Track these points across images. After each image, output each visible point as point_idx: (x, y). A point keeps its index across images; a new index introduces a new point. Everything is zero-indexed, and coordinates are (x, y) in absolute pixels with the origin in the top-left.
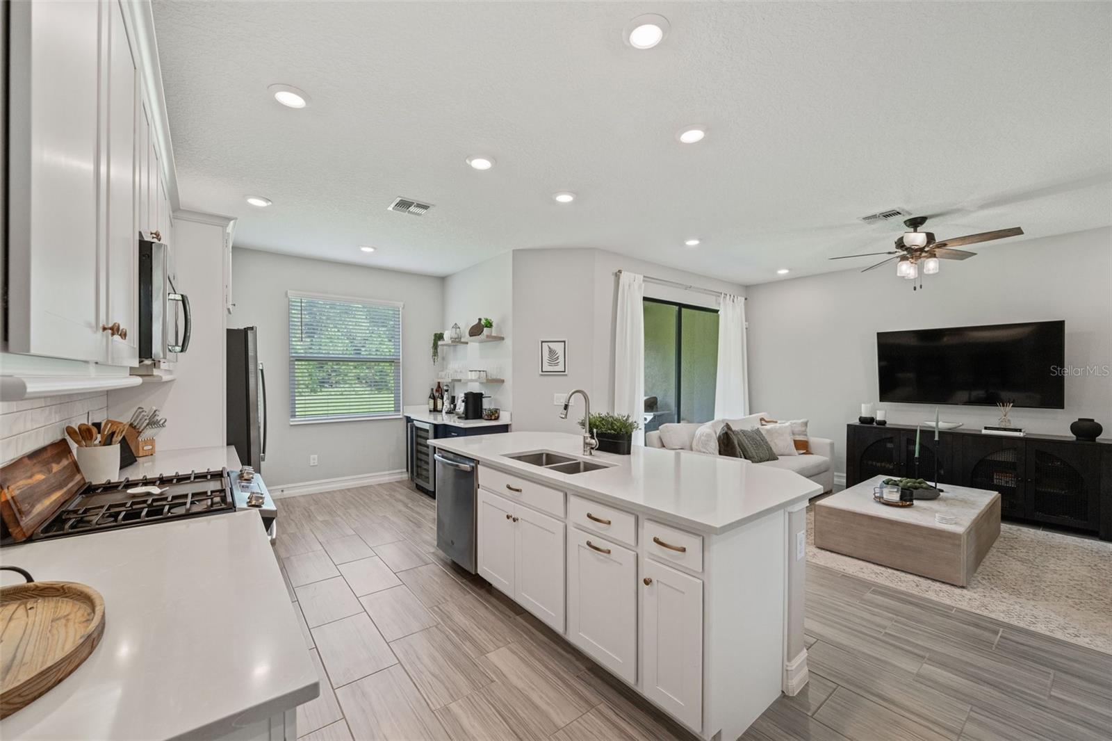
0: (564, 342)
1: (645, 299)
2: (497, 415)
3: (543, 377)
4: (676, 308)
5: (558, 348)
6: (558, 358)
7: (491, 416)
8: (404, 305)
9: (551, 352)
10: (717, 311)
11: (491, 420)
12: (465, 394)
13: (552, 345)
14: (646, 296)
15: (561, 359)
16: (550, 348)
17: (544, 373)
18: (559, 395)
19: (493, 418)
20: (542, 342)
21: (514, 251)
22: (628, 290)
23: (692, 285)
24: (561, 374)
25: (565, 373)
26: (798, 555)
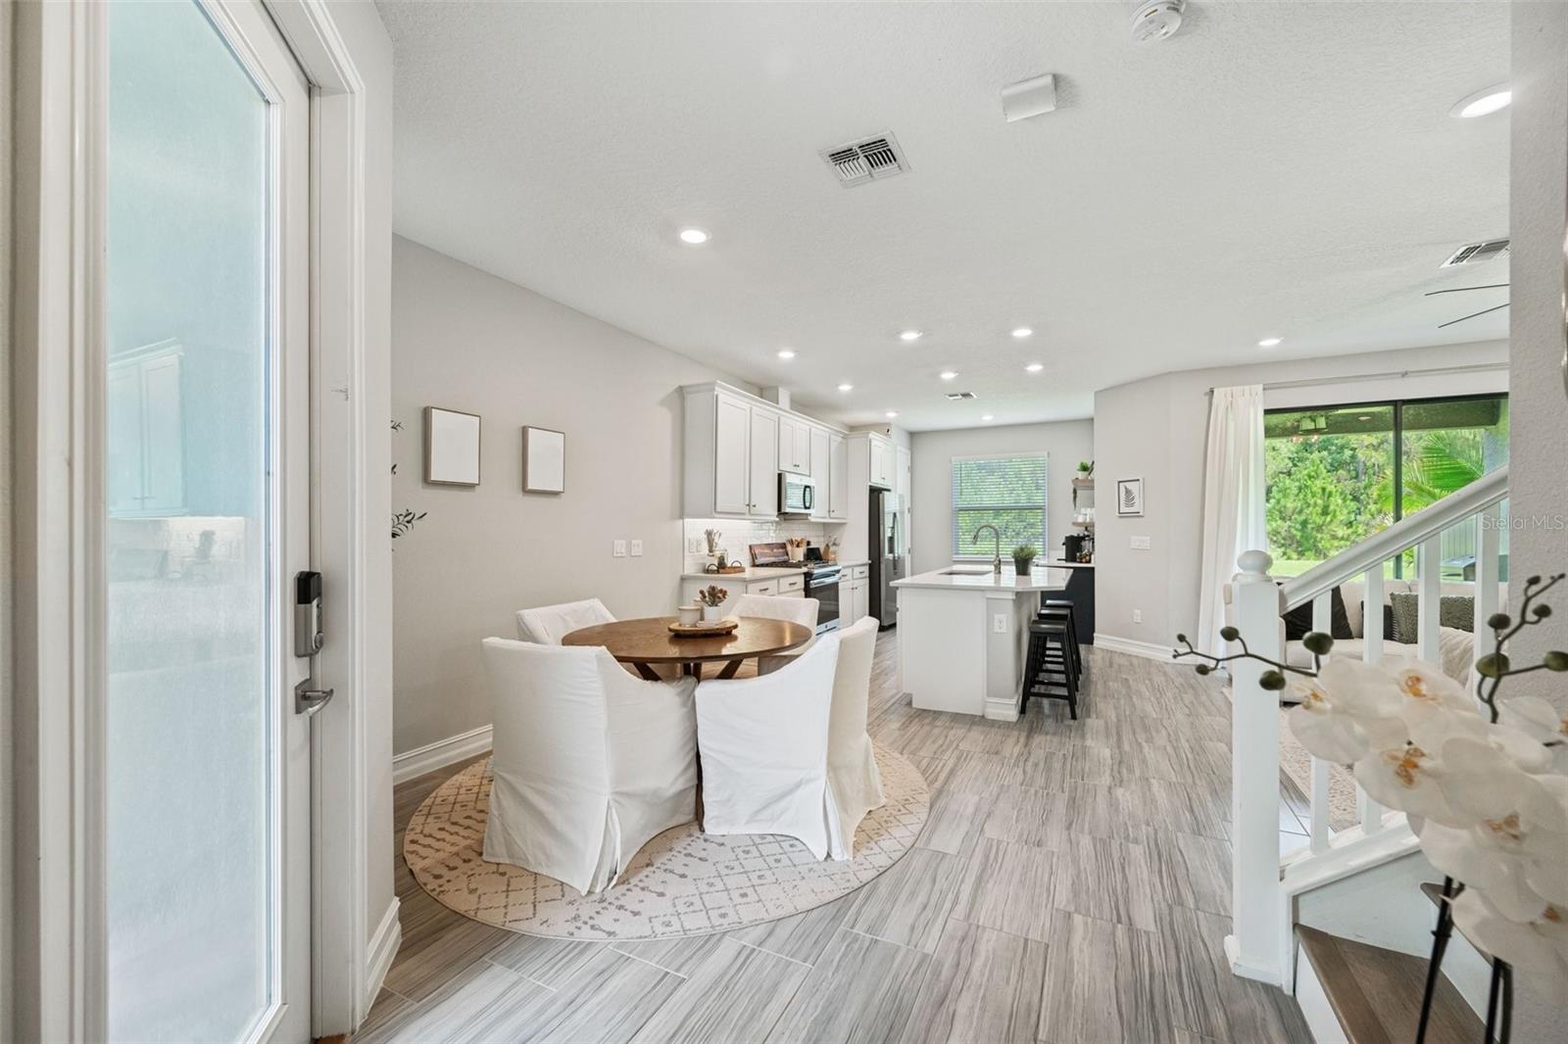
0: (1139, 481)
1: (1267, 412)
2: (1088, 558)
3: (1122, 520)
4: (1391, 409)
5: (1133, 486)
6: (1134, 499)
7: (1081, 559)
9: (1128, 492)
11: (1081, 562)
12: (1067, 538)
13: (1128, 485)
14: (1267, 408)
15: (1136, 500)
16: (1126, 488)
17: (1122, 515)
18: (1137, 538)
19: (1084, 560)
20: (1119, 482)
21: (1096, 393)
22: (1227, 408)
23: (1409, 369)
24: (1136, 515)
25: (1141, 514)
26: (997, 630)
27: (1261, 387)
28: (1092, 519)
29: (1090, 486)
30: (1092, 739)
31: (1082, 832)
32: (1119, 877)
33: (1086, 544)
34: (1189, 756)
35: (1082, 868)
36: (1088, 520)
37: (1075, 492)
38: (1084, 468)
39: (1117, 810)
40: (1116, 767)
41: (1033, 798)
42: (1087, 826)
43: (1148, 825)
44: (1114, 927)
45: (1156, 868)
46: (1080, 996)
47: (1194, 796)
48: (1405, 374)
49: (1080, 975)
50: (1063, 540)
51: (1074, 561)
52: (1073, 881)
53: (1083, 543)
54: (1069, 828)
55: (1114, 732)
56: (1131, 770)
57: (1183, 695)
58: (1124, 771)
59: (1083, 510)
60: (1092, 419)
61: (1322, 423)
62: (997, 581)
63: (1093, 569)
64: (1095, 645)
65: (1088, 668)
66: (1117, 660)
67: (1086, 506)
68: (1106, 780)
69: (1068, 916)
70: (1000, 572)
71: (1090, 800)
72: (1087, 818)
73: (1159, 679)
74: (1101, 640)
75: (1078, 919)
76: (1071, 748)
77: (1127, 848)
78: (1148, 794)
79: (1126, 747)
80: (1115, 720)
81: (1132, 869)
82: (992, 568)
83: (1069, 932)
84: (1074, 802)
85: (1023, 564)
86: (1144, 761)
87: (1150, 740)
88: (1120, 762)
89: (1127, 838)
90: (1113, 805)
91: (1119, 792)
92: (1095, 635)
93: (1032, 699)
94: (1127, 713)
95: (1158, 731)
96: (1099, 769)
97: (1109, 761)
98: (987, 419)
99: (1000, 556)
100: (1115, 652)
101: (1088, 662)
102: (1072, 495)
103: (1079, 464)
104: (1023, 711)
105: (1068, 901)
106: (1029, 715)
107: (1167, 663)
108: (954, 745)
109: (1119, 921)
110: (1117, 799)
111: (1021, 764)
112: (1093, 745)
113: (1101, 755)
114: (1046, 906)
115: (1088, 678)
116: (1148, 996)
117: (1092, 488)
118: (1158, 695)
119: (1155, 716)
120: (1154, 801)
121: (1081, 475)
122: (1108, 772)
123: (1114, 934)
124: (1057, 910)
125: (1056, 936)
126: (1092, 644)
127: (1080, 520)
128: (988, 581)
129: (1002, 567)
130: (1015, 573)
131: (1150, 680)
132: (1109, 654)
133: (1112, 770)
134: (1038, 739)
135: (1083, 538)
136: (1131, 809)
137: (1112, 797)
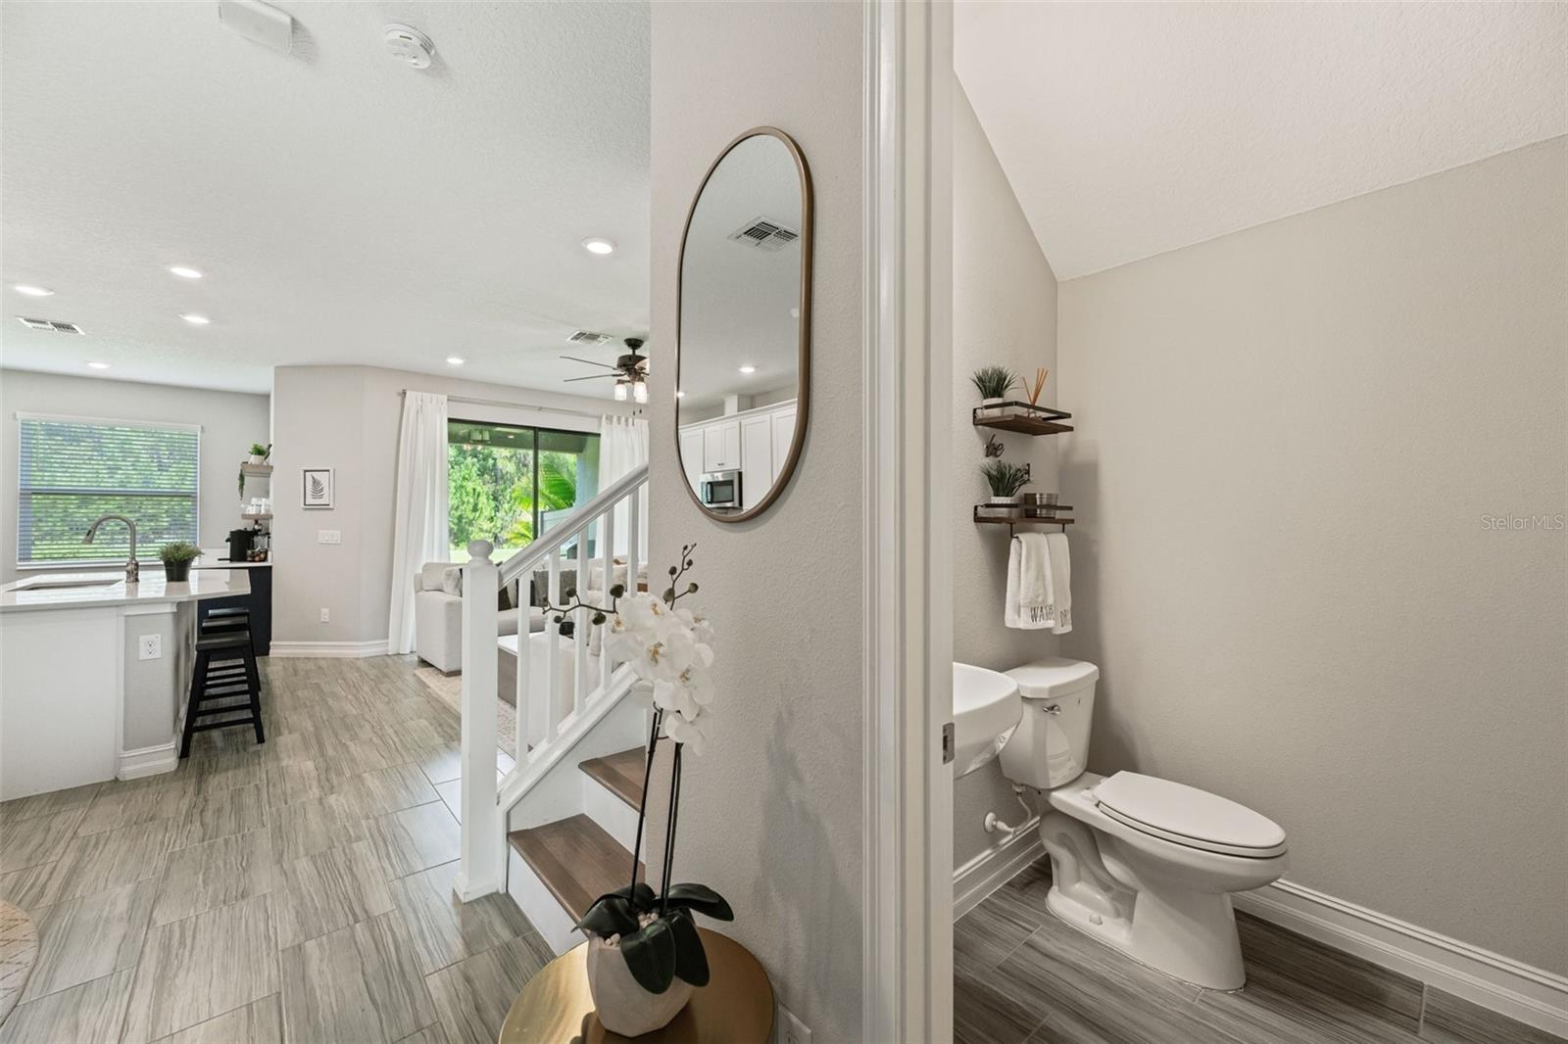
0: (328, 471)
1: (450, 420)
2: (262, 556)
3: (308, 512)
4: (531, 432)
5: (321, 477)
6: (322, 490)
7: (253, 557)
8: (202, 428)
9: (315, 482)
10: (599, 435)
11: (254, 561)
12: (232, 532)
13: (316, 475)
14: (452, 417)
15: (326, 491)
16: (314, 478)
17: (308, 507)
18: (325, 531)
19: (257, 559)
20: (305, 471)
21: (277, 368)
22: (418, 412)
23: (544, 406)
24: (325, 507)
25: (331, 507)
26: (143, 655)
27: (445, 398)
28: (267, 511)
29: (266, 472)
30: (290, 757)
31: (297, 858)
32: (347, 880)
33: (260, 542)
34: (396, 740)
35: (305, 893)
36: (263, 512)
37: (242, 478)
38: (259, 452)
39: (333, 818)
40: (323, 776)
41: (223, 849)
42: (301, 849)
43: (368, 818)
44: (352, 928)
45: (383, 853)
46: (329, 1017)
48: (540, 409)
49: (325, 998)
50: (228, 536)
51: (244, 560)
52: (297, 912)
53: (256, 539)
54: (279, 861)
55: (313, 741)
56: (340, 773)
57: (380, 686)
58: (333, 777)
59: (254, 501)
60: (268, 396)
61: (487, 437)
62: (132, 591)
63: (270, 568)
64: (271, 655)
65: (268, 683)
66: (301, 665)
67: (259, 496)
68: (315, 792)
69: (299, 949)
70: (137, 580)
71: (300, 821)
72: (300, 841)
73: (353, 676)
74: (279, 648)
75: (311, 946)
76: (264, 776)
77: (351, 849)
78: (362, 789)
79: (330, 752)
80: (312, 729)
81: (360, 865)
82: (123, 575)
83: (303, 963)
84: (280, 831)
85: (177, 567)
86: (353, 760)
87: (354, 738)
88: (326, 771)
89: (349, 840)
90: (327, 814)
91: (332, 799)
92: (271, 643)
93: (196, 735)
94: (325, 718)
95: (361, 727)
96: (304, 785)
97: (314, 773)
98: (98, 367)
99: (137, 559)
100: (298, 659)
101: (266, 675)
102: (238, 483)
103: (252, 446)
104: (184, 753)
105: (295, 935)
106: (195, 755)
107: (358, 659)
108: (69, 834)
109: (356, 921)
110: (330, 807)
111: (196, 817)
112: (291, 762)
113: (303, 770)
114: (268, 955)
115: (269, 693)
116: (398, 969)
117: (268, 475)
118: (355, 691)
119: (355, 713)
120: (370, 794)
121: (254, 459)
122: (315, 783)
123: (353, 936)
124: (283, 951)
125: (288, 979)
126: (268, 654)
127: (252, 511)
128: (119, 591)
129: (140, 573)
130: (165, 580)
131: (343, 679)
132: (291, 662)
133: (319, 780)
134: (213, 781)
135: (255, 533)
136: (347, 810)
137: (324, 808)
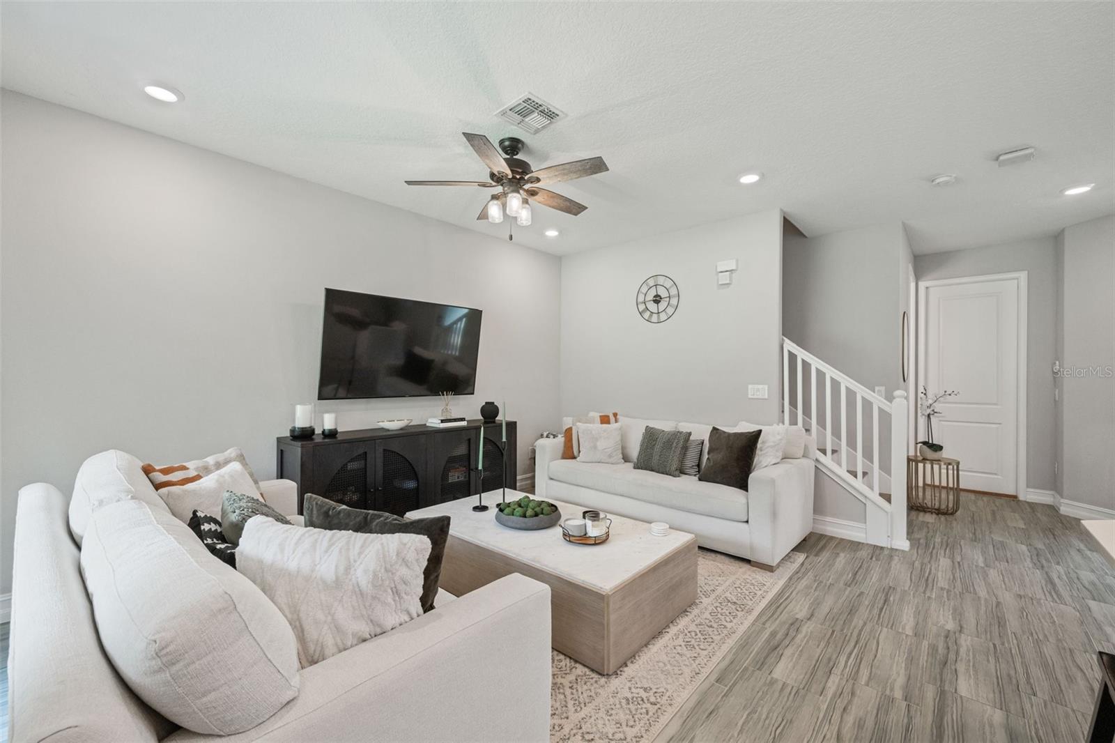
31: (986, 599)
39: (955, 610)
40: (952, 656)
42: (983, 602)
43: (929, 598)
47: (876, 611)
54: (998, 604)
56: (933, 649)
58: (941, 650)
68: (965, 642)
72: (983, 608)
76: (1027, 706)
78: (920, 621)
79: (930, 693)
86: (911, 660)
87: (886, 703)
89: (948, 591)
90: (958, 614)
91: (950, 626)
97: (961, 667)
110: (954, 619)
112: (989, 710)
113: (972, 682)
120: (917, 613)
122: (963, 651)
133: (957, 653)
136: (942, 609)
137: (960, 621)
